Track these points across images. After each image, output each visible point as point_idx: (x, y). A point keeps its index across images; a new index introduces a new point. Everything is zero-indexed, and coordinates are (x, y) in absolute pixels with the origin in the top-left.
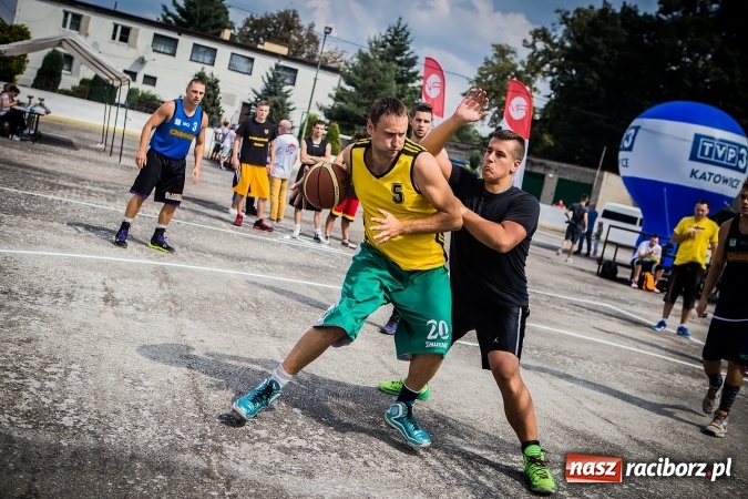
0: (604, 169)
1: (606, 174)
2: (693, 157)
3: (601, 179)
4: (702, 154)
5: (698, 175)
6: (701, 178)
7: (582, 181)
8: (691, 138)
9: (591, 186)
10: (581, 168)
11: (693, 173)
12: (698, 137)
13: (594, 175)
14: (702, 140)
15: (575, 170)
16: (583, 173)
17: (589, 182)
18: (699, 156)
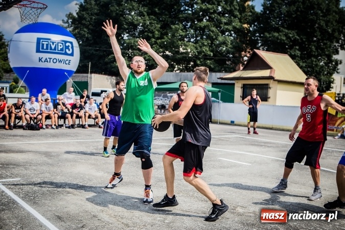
0: (91, 73)
1: (93, 75)
2: (38, 51)
3: (91, 78)
4: (43, 48)
5: (43, 60)
6: (45, 61)
7: (83, 81)
8: (35, 41)
9: (87, 82)
10: (81, 75)
11: (40, 60)
12: (39, 40)
13: (88, 77)
14: (41, 40)
15: (79, 76)
16: (83, 77)
17: (86, 81)
18: (41, 50)
